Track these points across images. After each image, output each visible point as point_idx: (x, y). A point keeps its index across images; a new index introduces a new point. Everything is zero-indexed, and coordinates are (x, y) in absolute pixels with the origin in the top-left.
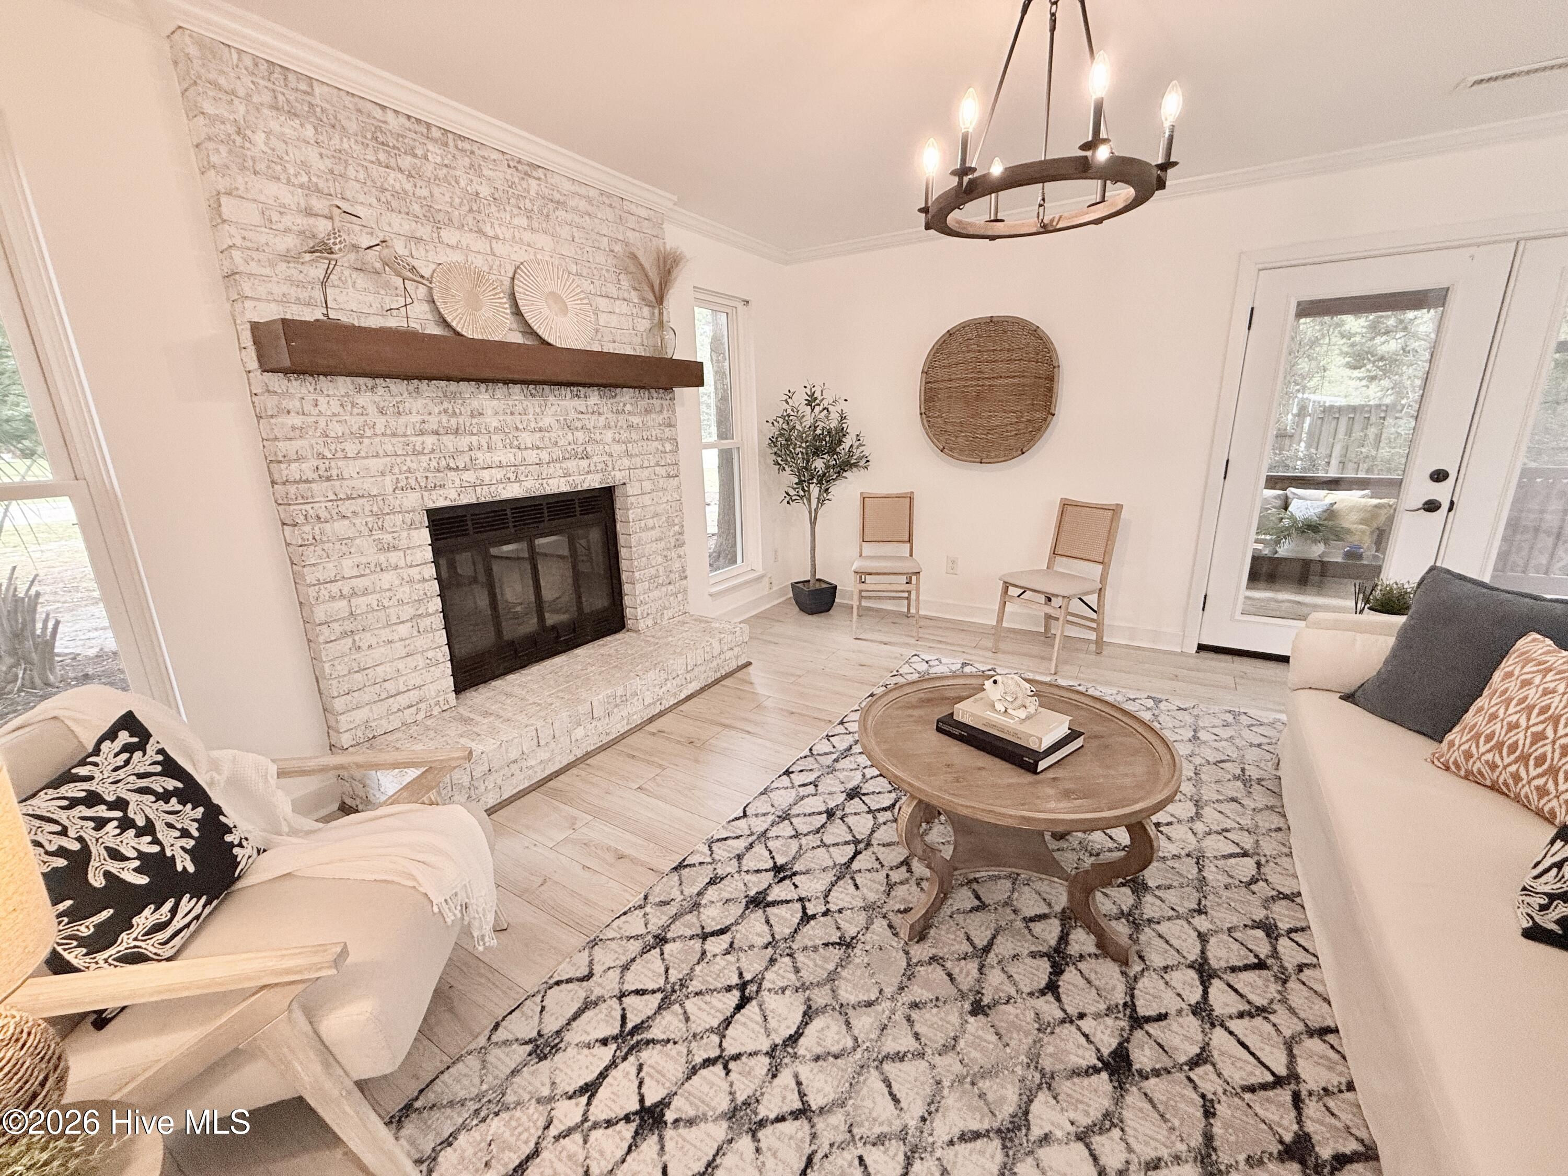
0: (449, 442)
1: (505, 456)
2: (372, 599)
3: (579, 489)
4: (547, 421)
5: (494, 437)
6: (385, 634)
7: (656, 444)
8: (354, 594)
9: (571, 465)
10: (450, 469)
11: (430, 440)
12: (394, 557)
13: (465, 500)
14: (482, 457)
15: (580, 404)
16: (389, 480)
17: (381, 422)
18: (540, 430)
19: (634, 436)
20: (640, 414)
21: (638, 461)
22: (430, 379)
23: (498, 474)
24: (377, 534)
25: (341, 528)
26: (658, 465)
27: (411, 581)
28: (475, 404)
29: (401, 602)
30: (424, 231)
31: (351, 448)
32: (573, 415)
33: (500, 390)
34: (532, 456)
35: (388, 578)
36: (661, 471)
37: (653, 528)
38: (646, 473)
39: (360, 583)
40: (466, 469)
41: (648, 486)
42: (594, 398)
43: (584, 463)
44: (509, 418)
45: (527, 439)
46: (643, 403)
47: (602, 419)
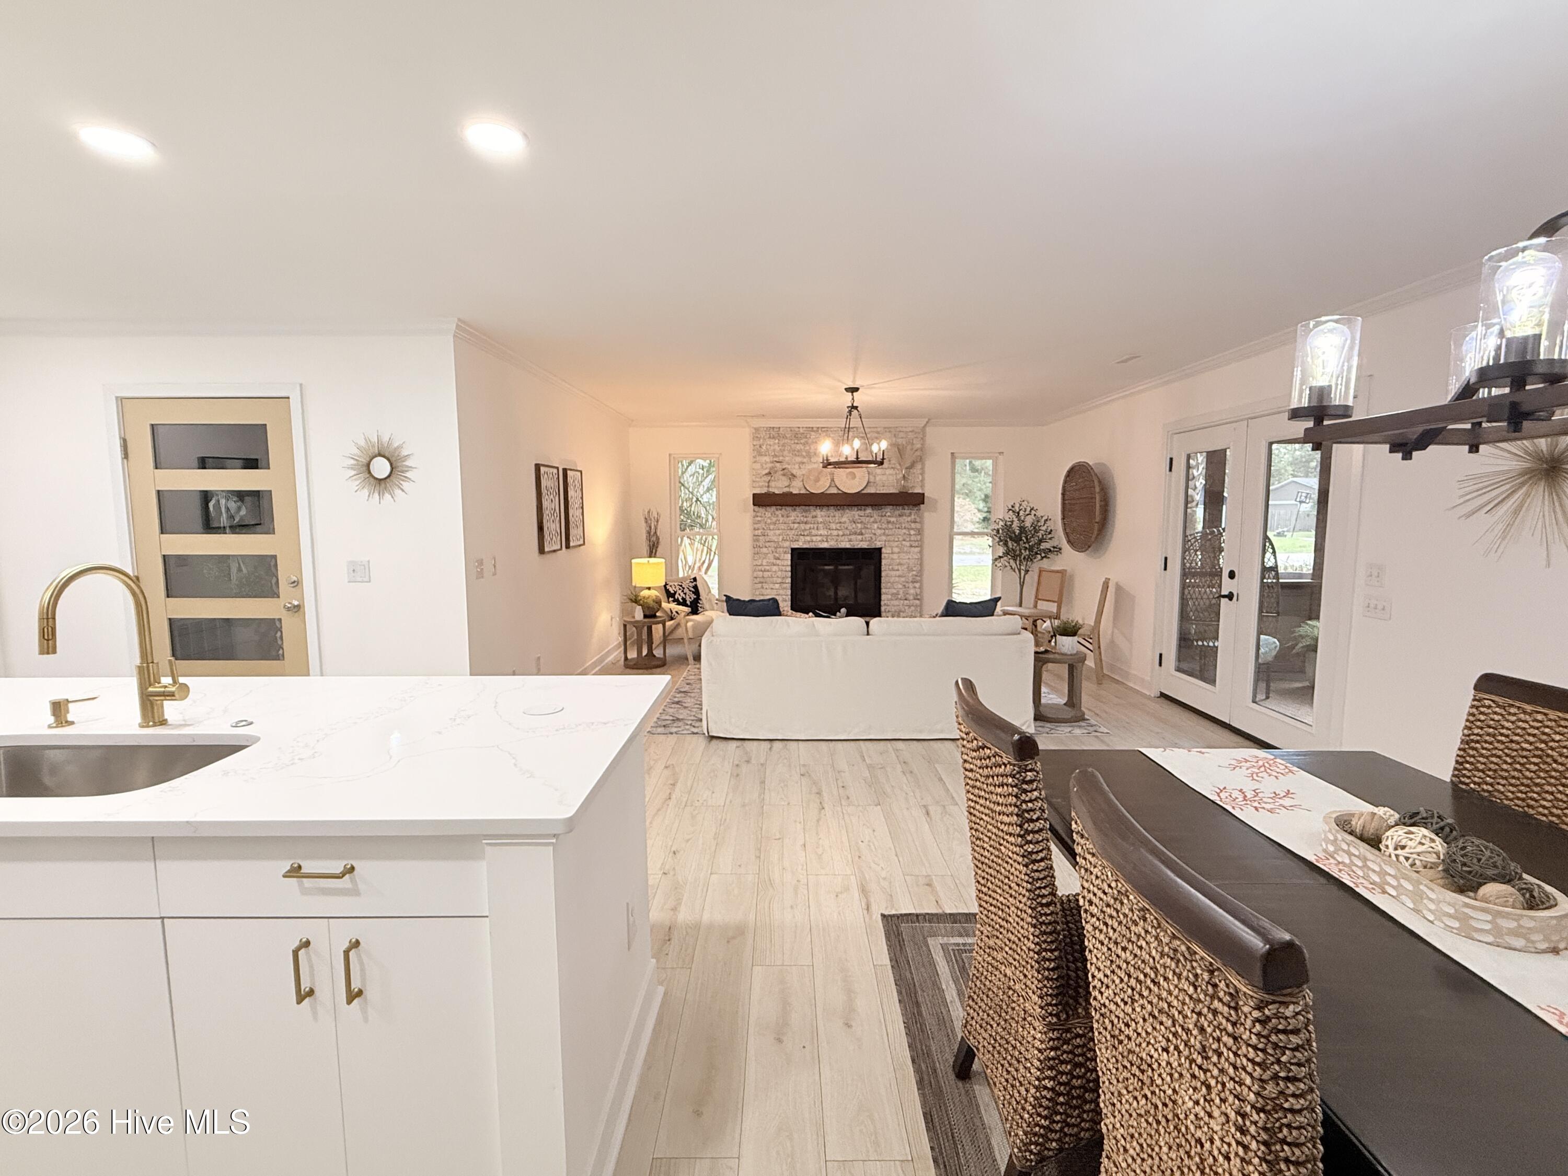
0: (803, 526)
1: (822, 532)
2: (769, 574)
3: (856, 547)
4: (843, 520)
5: (820, 525)
6: (771, 586)
7: (904, 531)
8: (765, 571)
9: (853, 537)
10: (801, 535)
11: (796, 525)
12: (778, 562)
13: (805, 546)
14: (814, 532)
15: (862, 513)
16: (781, 538)
17: (781, 519)
18: (840, 523)
19: (890, 526)
20: (896, 517)
21: (892, 538)
22: (799, 506)
23: (819, 538)
24: (775, 554)
25: (765, 550)
26: (904, 540)
27: (782, 571)
28: (814, 513)
29: (778, 577)
30: (805, 460)
31: (772, 527)
32: (857, 517)
33: (825, 509)
34: (835, 533)
35: (775, 568)
36: (908, 544)
37: (898, 570)
38: (896, 544)
39: (767, 568)
40: (807, 535)
41: (896, 550)
42: (869, 511)
43: (860, 537)
44: (827, 519)
45: (833, 526)
46: (897, 513)
47: (872, 519)
